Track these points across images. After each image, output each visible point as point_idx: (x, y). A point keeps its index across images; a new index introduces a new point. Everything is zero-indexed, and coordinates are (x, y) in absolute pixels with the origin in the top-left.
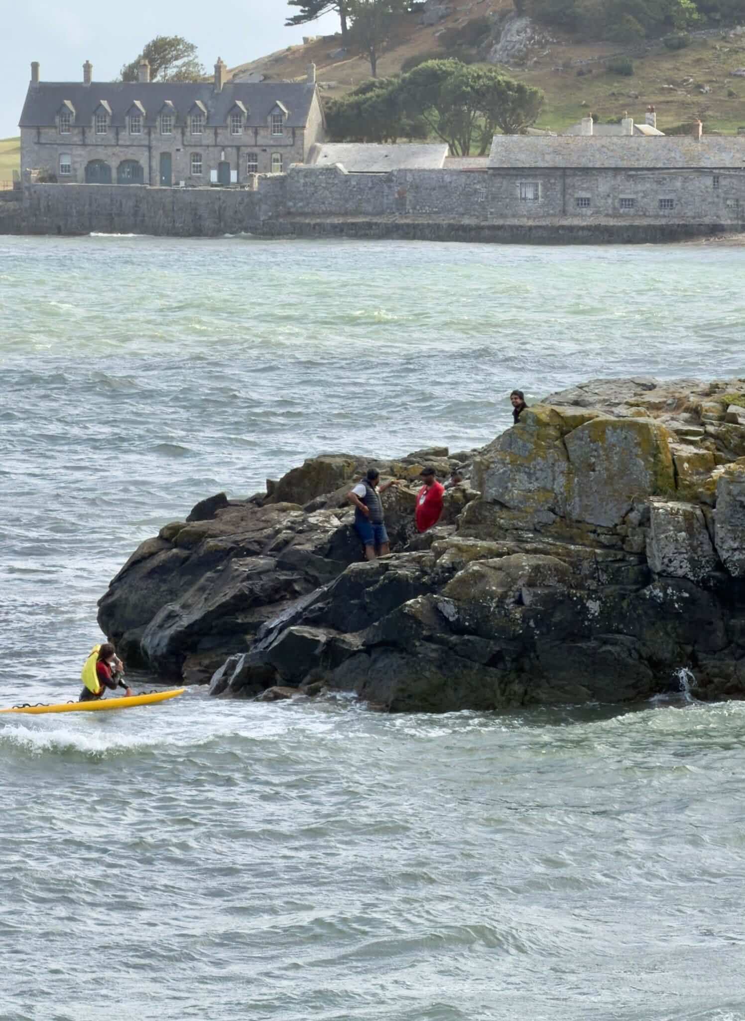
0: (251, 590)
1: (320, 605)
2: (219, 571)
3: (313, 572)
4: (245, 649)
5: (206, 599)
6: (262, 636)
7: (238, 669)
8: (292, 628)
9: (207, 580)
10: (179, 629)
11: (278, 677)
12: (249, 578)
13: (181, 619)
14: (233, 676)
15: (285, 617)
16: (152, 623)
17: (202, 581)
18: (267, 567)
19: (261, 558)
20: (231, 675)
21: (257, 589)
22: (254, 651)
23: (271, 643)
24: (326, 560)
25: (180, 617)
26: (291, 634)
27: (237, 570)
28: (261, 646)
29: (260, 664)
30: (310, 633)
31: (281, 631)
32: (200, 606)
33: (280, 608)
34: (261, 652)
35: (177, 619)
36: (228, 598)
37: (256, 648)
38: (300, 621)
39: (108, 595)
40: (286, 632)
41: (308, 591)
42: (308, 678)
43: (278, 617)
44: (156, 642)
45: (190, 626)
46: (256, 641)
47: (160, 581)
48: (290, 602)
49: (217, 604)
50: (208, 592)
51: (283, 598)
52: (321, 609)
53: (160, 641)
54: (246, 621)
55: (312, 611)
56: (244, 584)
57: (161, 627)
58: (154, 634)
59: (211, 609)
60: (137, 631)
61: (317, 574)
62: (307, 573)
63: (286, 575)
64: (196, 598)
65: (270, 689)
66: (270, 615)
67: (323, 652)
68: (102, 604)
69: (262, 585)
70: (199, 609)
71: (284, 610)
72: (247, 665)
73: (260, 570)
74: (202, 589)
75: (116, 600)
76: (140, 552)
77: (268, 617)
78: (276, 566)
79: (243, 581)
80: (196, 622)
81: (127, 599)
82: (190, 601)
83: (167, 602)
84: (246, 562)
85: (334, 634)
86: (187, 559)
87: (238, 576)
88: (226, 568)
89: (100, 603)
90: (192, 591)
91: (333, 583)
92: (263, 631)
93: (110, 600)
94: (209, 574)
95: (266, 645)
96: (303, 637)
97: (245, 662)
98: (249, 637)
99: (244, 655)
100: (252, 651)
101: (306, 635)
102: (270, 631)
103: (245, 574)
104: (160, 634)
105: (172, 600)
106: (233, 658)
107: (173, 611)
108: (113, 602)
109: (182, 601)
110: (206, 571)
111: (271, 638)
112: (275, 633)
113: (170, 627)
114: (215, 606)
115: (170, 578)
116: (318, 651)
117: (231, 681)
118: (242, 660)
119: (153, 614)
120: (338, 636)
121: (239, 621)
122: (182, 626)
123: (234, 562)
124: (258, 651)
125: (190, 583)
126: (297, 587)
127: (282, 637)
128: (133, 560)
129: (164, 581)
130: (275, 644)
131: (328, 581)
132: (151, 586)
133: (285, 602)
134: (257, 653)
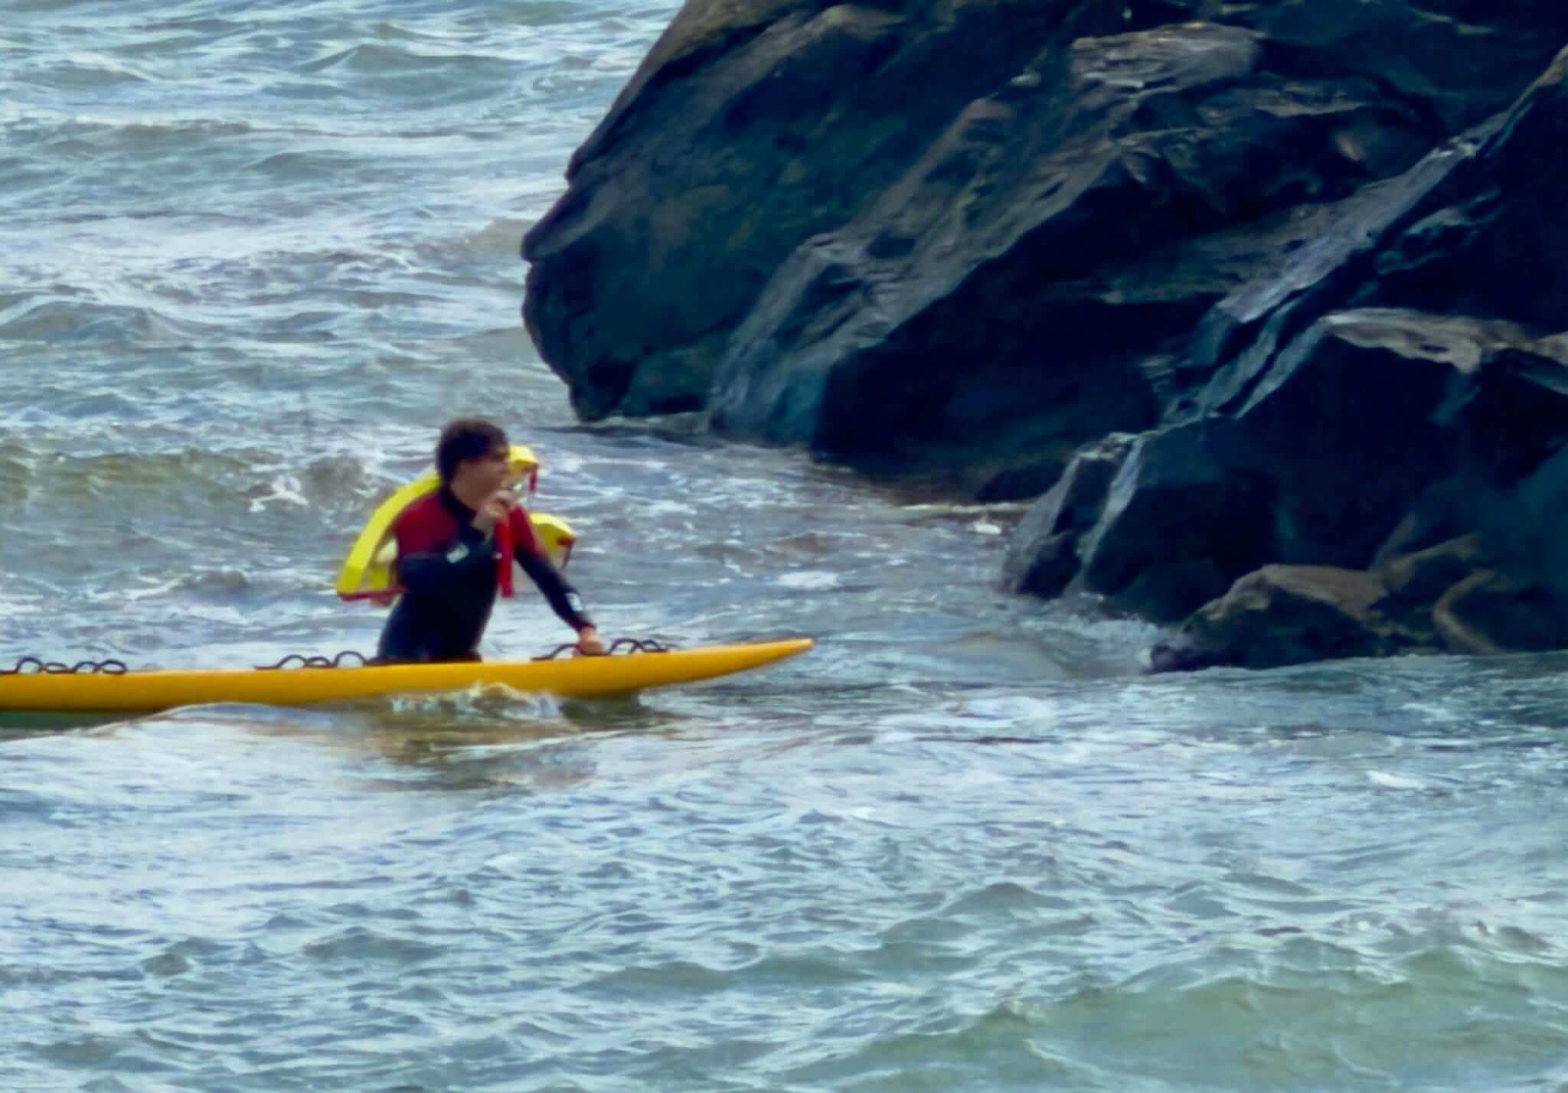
0: (1160, 168)
1: (1446, 217)
2: (1023, 91)
3: (1413, 82)
4: (1144, 417)
5: (972, 217)
6: (1212, 357)
7: (1117, 503)
8: (1337, 319)
9: (971, 135)
10: (865, 343)
11: (1286, 527)
12: (1144, 117)
13: (870, 300)
14: (1099, 532)
15: (1302, 276)
16: (754, 322)
17: (951, 140)
18: (1219, 71)
19: (1194, 34)
20: (1088, 525)
21: (1182, 161)
22: (1184, 421)
23: (1250, 385)
24: (1465, 29)
25: (866, 289)
26: (1331, 343)
27: (1096, 84)
28: (1210, 397)
29: (1207, 474)
30: (1411, 336)
31: (1289, 331)
32: (949, 241)
33: (1283, 240)
34: (1209, 423)
35: (856, 298)
36: (1061, 203)
37: (1186, 406)
38: (1369, 288)
39: (567, 211)
40: (1310, 337)
41: (1396, 163)
42: (1408, 527)
43: (1275, 276)
44: (771, 395)
45: (918, 326)
46: (1189, 378)
47: (781, 143)
48: (1322, 212)
49: (1019, 231)
50: (978, 182)
51: (1296, 195)
52: (1450, 234)
53: (786, 395)
54: (1140, 295)
55: (1415, 246)
56: (1129, 141)
57: (789, 335)
58: (762, 366)
59: (994, 253)
60: (690, 355)
61: (1428, 89)
62: (1387, 88)
63: (1299, 98)
64: (934, 209)
65: (1252, 577)
66: (1242, 271)
67: (1468, 410)
68: (543, 251)
69: (1203, 144)
70: (944, 256)
71: (1295, 245)
72: (1153, 481)
73: (1188, 82)
74: (956, 171)
75: (600, 229)
76: (689, 28)
77: (1235, 278)
78: (1258, 66)
79: (1119, 132)
80: (937, 307)
81: (642, 223)
82: (905, 226)
83: (806, 234)
84: (1132, 54)
85: (1508, 337)
86: (885, 47)
87: (1101, 113)
88: (1055, 77)
89: (534, 243)
90: (910, 182)
91: (1497, 123)
92: (1216, 337)
93: (574, 232)
94: (979, 109)
95: (1225, 397)
96: (1385, 355)
97: (1146, 470)
98: (1156, 365)
99: (1139, 440)
100: (1174, 419)
101: (1399, 345)
102: (1243, 336)
103: (1133, 103)
104: (788, 365)
105: (831, 223)
106: (1093, 455)
107: (835, 270)
108: (583, 239)
109: (873, 224)
110: (967, 101)
111: (1250, 363)
112: (1267, 342)
113: (828, 333)
114: (1009, 242)
115: (819, 131)
116: (1444, 414)
117: (1089, 547)
118: (1133, 457)
119: (757, 281)
120: (1528, 347)
121: (1114, 298)
122: (874, 328)
123: (1085, 53)
124: (1197, 418)
125: (904, 151)
126: (1349, 147)
127: (1293, 358)
128: (665, 56)
129: (797, 146)
130: (1269, 386)
131: (1474, 118)
132: (738, 166)
133: (1301, 212)
134: (1193, 428)
